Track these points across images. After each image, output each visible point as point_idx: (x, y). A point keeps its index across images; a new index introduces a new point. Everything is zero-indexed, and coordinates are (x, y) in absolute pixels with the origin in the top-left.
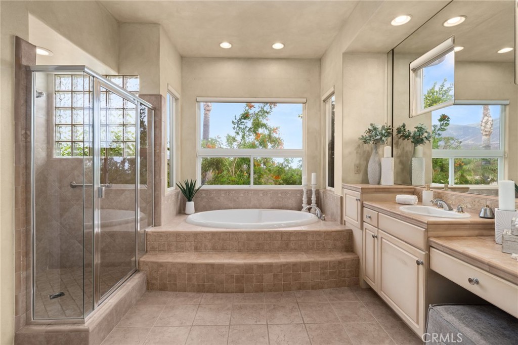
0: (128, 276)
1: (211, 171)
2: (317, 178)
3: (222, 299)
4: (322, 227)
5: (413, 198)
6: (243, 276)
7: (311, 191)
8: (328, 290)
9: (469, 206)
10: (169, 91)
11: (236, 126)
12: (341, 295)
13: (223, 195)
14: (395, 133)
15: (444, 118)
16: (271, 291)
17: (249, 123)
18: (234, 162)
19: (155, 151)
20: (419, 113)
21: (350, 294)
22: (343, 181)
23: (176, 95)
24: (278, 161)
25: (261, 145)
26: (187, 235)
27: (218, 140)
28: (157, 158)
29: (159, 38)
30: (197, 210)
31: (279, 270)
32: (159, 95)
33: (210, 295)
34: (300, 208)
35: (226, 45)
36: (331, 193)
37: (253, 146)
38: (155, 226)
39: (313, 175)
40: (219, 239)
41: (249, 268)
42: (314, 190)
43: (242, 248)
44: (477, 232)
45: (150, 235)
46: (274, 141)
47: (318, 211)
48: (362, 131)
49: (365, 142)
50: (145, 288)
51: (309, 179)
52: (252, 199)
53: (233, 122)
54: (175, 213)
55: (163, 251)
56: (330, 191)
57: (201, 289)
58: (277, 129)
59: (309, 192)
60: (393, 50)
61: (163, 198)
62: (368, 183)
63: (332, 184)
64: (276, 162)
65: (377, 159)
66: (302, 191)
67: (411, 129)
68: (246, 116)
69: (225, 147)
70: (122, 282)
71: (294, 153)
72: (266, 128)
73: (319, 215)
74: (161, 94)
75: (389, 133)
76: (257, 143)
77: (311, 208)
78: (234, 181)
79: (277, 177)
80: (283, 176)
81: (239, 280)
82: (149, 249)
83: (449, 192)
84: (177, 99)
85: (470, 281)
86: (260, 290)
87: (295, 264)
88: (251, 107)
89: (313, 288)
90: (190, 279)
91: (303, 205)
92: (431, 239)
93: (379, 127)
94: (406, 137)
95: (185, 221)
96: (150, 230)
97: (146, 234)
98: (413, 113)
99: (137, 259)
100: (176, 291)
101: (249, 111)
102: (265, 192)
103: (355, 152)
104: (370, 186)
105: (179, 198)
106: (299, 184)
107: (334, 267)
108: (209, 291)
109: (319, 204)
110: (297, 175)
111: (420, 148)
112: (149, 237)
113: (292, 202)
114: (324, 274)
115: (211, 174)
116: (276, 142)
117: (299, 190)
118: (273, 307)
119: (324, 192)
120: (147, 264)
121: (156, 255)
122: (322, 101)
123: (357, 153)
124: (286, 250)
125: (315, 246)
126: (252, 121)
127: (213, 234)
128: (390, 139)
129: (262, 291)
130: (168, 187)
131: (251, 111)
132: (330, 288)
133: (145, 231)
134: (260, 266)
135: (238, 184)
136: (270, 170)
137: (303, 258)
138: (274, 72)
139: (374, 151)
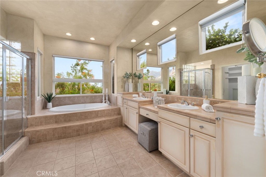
0: (19, 139)
1: (58, 88)
2: (108, 90)
3: (70, 139)
4: (110, 108)
5: (137, 95)
6: (79, 129)
7: (106, 95)
8: (112, 129)
9: (149, 96)
10: (38, 51)
11: (73, 68)
12: (117, 129)
13: (67, 99)
14: (133, 75)
15: (148, 70)
16: (91, 133)
17: (79, 68)
18: (71, 84)
19: (31, 79)
20: (139, 69)
21: (120, 128)
22: (117, 91)
23: (41, 52)
24: (92, 84)
25: (84, 77)
26: (51, 117)
27: (62, 74)
28: (32, 83)
29: (33, 26)
30: (53, 106)
31: (94, 124)
32: (34, 53)
33: (64, 140)
34: (102, 102)
35: (69, 34)
36: (113, 96)
37: (80, 78)
38: (31, 115)
39: (107, 89)
40: (68, 117)
41: (82, 126)
42: (107, 95)
43: (78, 119)
44: (150, 103)
45: (30, 119)
46: (90, 76)
47: (109, 103)
48: (123, 74)
49: (124, 78)
50: (28, 144)
51: (105, 91)
52: (81, 100)
53: (71, 67)
54: (41, 108)
55: (38, 125)
56: (113, 95)
57: (60, 138)
58: (91, 70)
59: (105, 96)
60: (132, 48)
61: (36, 101)
62: (125, 91)
63: (113, 92)
64: (91, 84)
65: (128, 83)
66: (103, 96)
67: (137, 74)
68: (77, 65)
69: (66, 77)
70: (16, 142)
71: (99, 81)
72: (87, 70)
73: (109, 104)
74: (34, 52)
75: (131, 75)
76: (82, 76)
77: (106, 101)
78: (72, 93)
79: (92, 90)
80: (94, 90)
81: (77, 131)
82: (29, 126)
83: (146, 93)
84: (41, 54)
85: (147, 115)
86: (87, 133)
87: (100, 122)
88: (79, 61)
89: (107, 129)
90: (54, 135)
91: (103, 101)
92: (140, 106)
93: (128, 73)
94: (136, 76)
95: (48, 111)
96: (29, 117)
97: (27, 119)
98: (138, 70)
99: (23, 131)
100: (47, 141)
101: (79, 62)
102: (87, 97)
103: (121, 81)
104: (126, 92)
105: (43, 101)
106: (101, 93)
107: (114, 120)
108: (64, 138)
109: (109, 100)
110: (100, 89)
111: (140, 80)
112: (28, 120)
113: (99, 100)
114: (111, 123)
115: (58, 90)
116: (91, 76)
117: (101, 95)
118: (92, 137)
119: (111, 95)
120: (29, 132)
121: (34, 127)
122: (110, 62)
123: (122, 81)
124: (97, 117)
125: (108, 115)
126: (80, 66)
127: (65, 115)
128: (132, 77)
129: (88, 134)
130: (38, 96)
131: (80, 63)
132: (113, 128)
133: (27, 117)
134: (87, 124)
135: (74, 94)
136: (88, 88)
137: (104, 119)
138: (90, 48)
139: (127, 81)
